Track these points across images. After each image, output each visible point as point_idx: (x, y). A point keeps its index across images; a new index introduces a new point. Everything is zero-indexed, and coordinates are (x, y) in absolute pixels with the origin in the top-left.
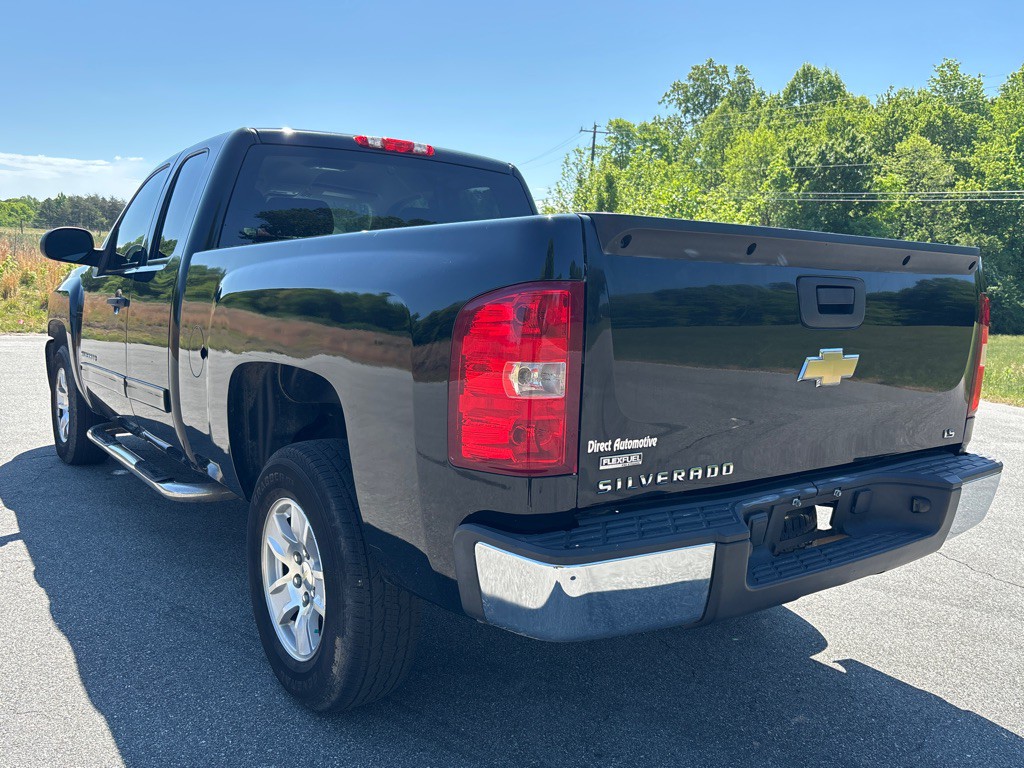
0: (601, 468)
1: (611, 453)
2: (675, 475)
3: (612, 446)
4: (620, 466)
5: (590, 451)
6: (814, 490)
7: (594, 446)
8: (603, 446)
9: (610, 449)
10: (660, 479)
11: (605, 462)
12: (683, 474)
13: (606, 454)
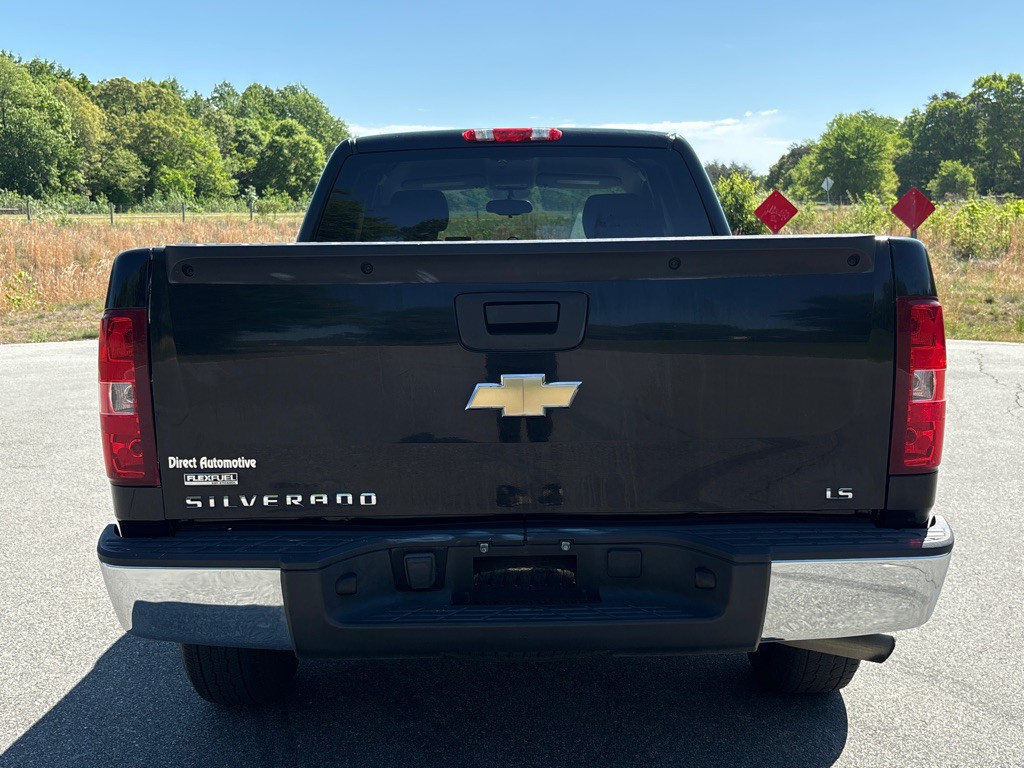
0: (186, 483)
1: (198, 471)
2: (288, 499)
3: (198, 464)
4: (210, 483)
5: (171, 466)
6: (520, 537)
7: (174, 462)
8: (186, 463)
9: (195, 466)
10: (266, 501)
11: (189, 478)
12: (300, 498)
13: (190, 471)
